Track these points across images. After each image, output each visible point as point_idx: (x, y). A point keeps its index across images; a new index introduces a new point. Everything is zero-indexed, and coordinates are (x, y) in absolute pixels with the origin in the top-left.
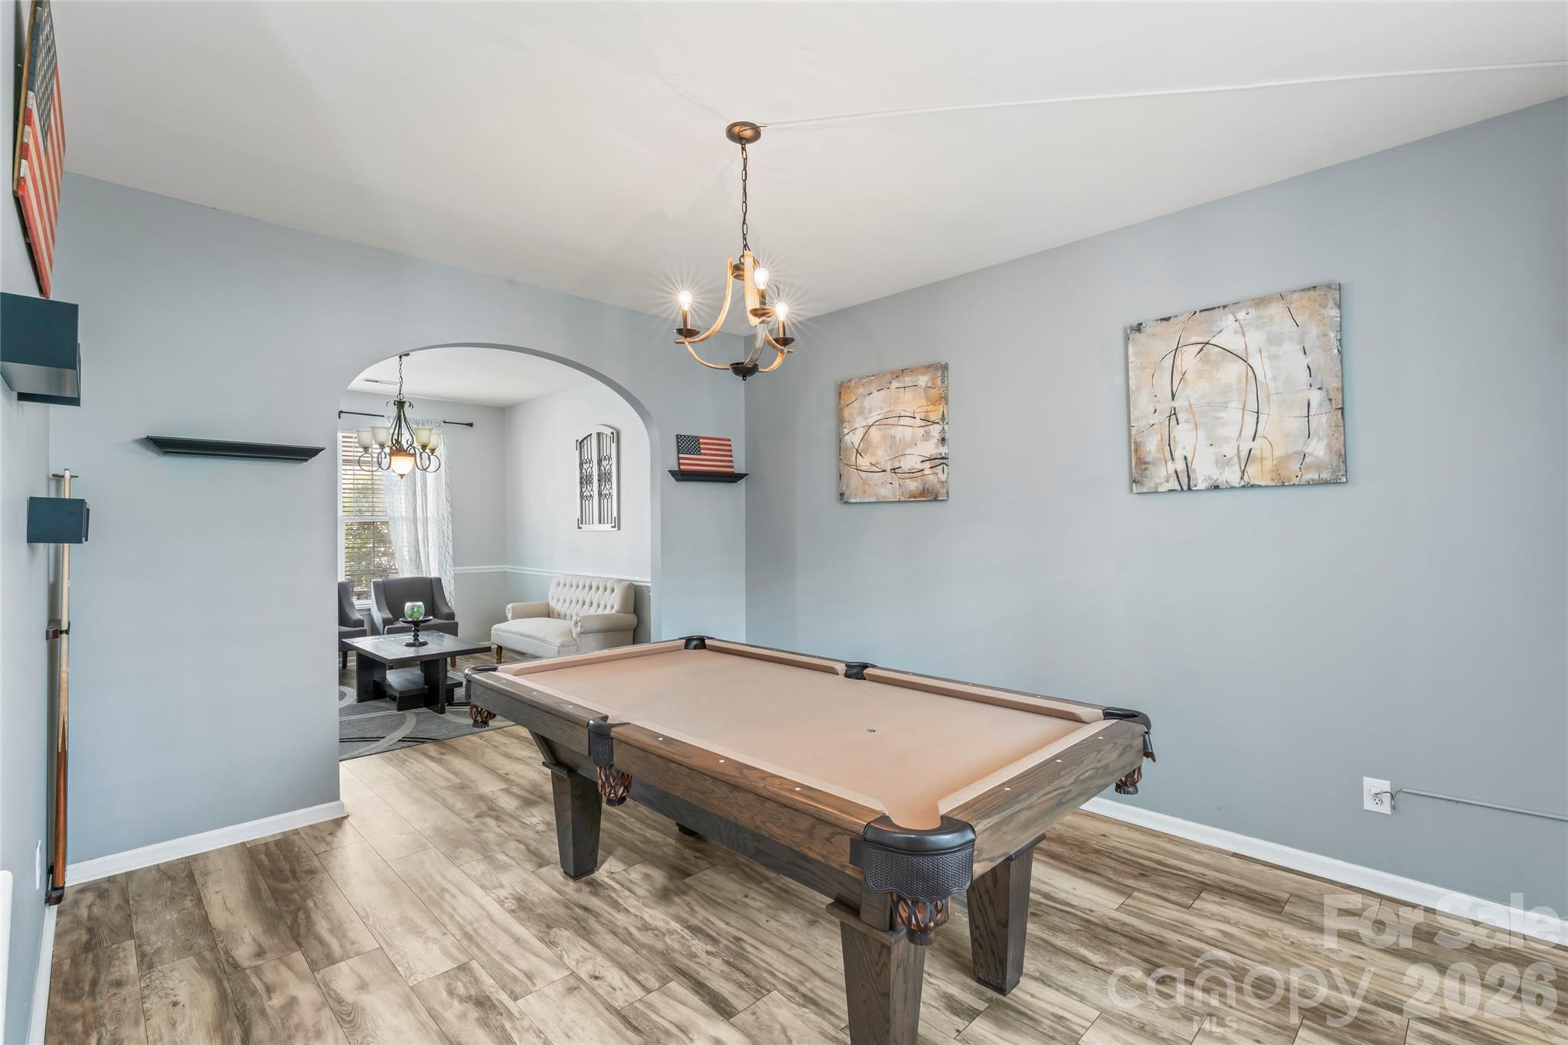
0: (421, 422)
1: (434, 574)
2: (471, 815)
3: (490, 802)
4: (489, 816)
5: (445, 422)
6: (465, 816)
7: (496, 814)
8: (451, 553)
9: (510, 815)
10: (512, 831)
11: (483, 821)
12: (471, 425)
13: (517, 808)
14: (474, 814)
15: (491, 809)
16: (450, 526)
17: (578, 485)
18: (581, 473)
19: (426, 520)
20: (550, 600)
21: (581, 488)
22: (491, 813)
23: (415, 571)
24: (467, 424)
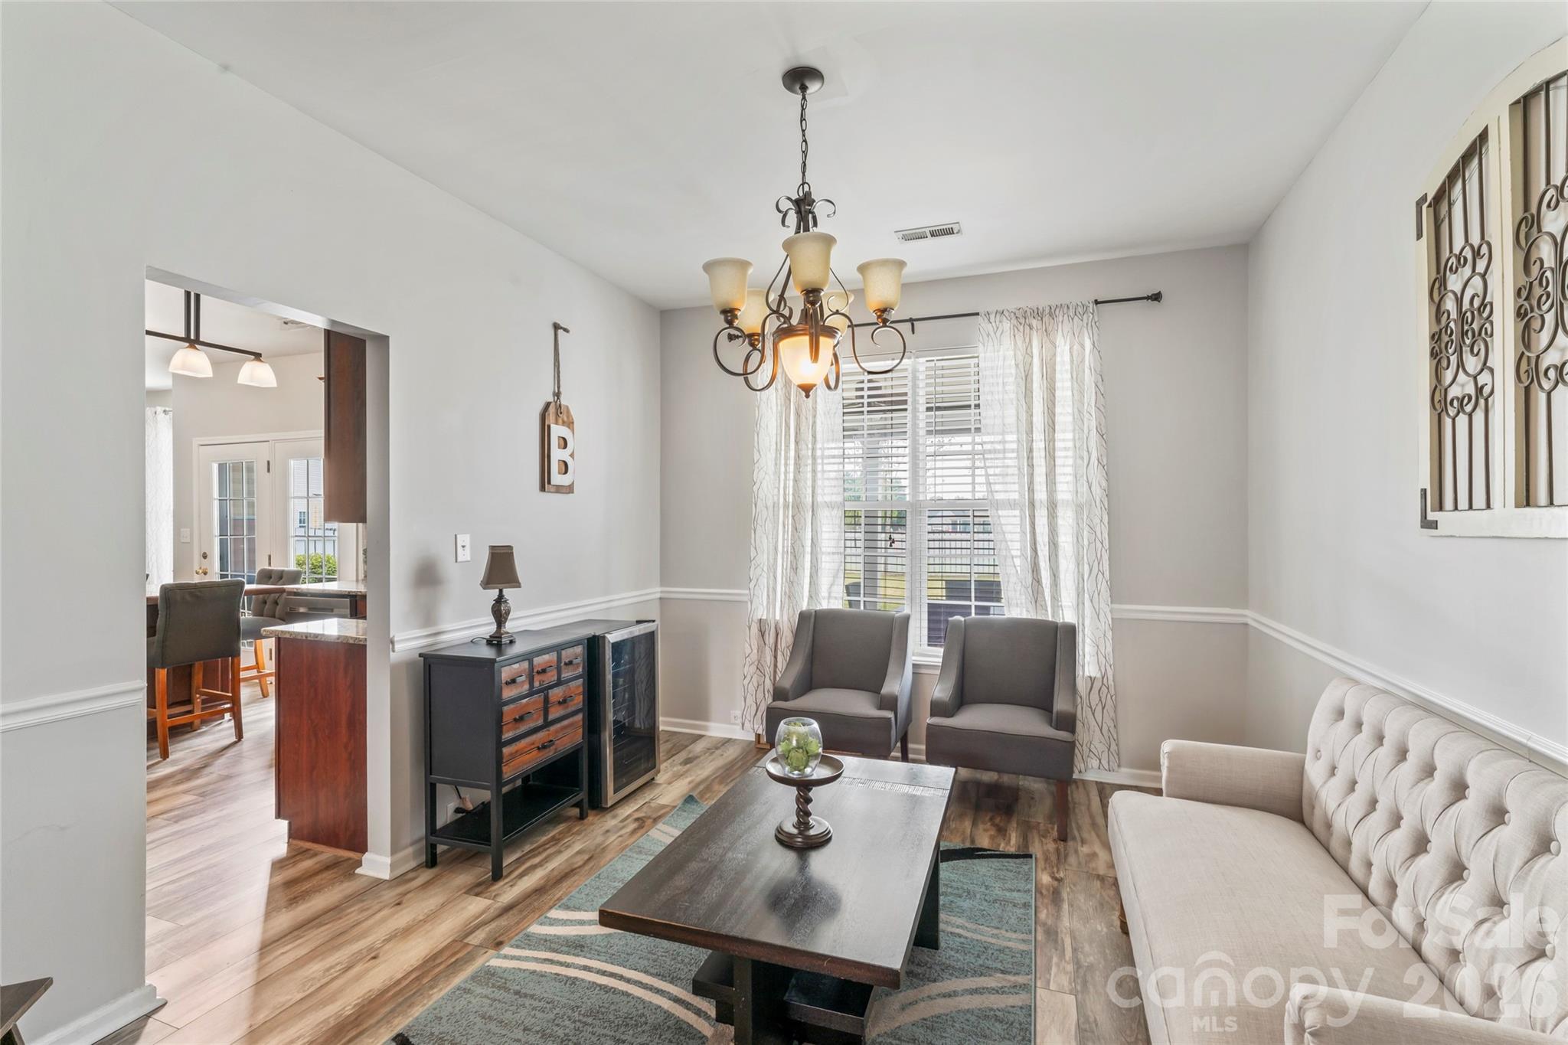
0: (1047, 310)
1: (1068, 617)
5: (1097, 302)
8: (1107, 574)
12: (1157, 297)
16: (1106, 519)
17: (1425, 365)
18: (1438, 313)
19: (1052, 506)
20: (1309, 756)
21: (1437, 374)
23: (1031, 608)
24: (1148, 298)
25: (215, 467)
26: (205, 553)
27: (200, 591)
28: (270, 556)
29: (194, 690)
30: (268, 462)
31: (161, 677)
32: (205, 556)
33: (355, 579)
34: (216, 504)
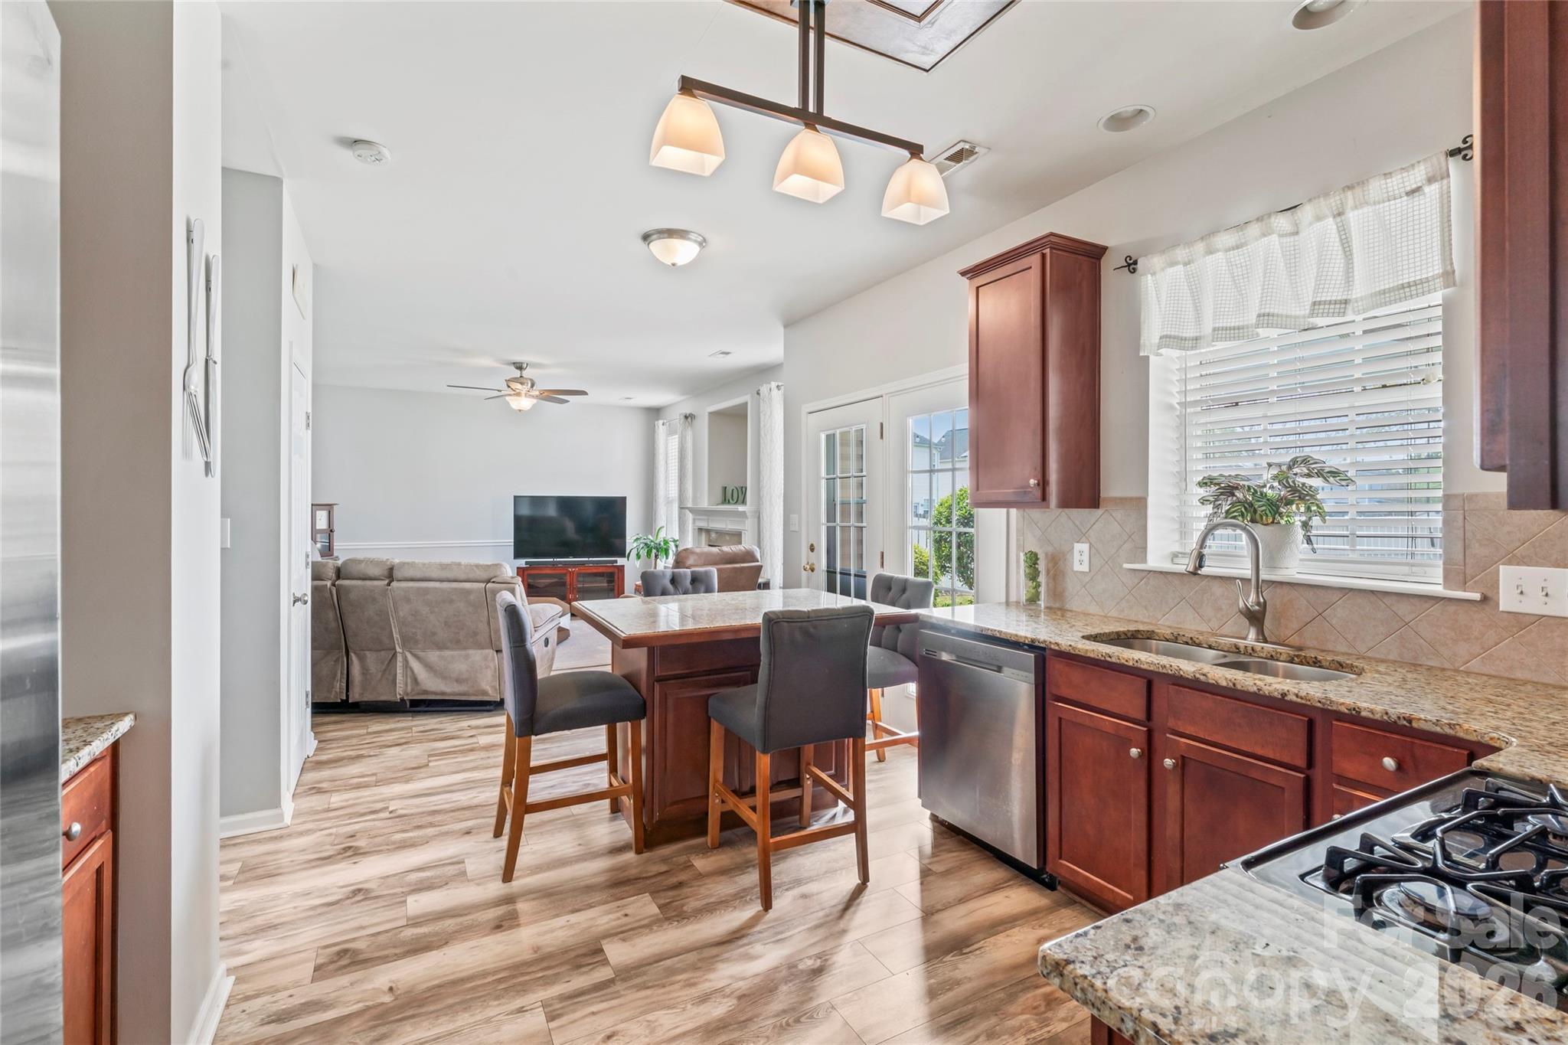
25: (823, 437)
26: (812, 545)
27: (815, 627)
28: (882, 554)
29: (803, 766)
30: (882, 425)
31: (762, 766)
32: (812, 549)
33: (1004, 600)
34: (823, 483)
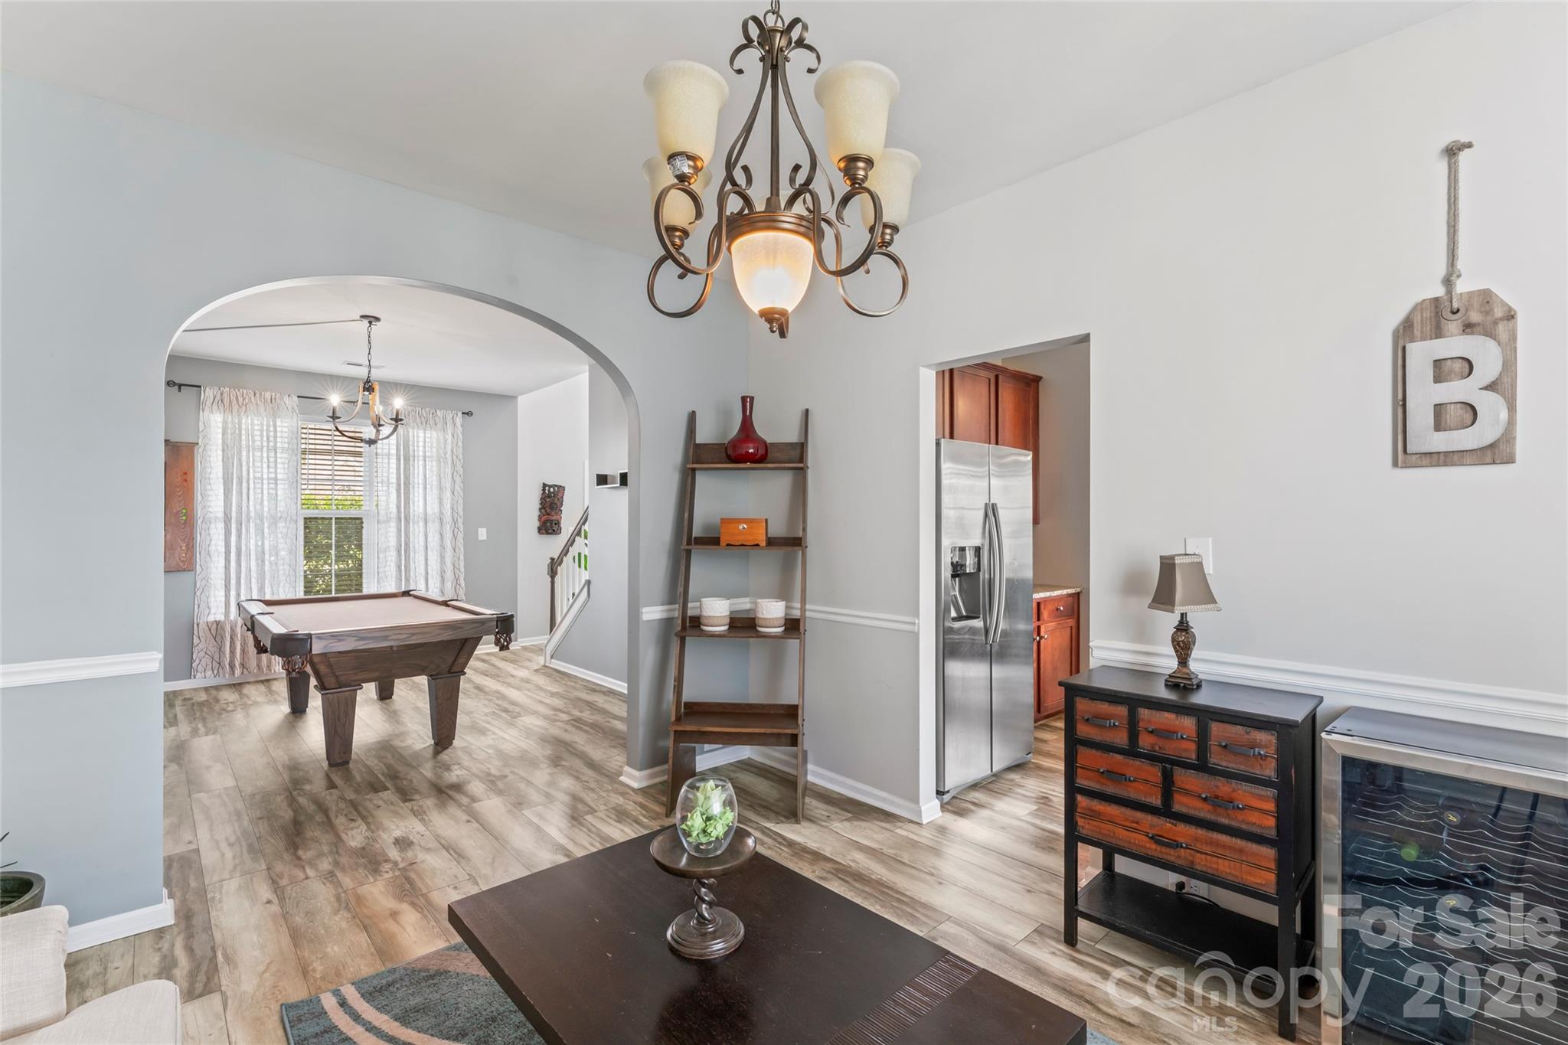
2: (511, 777)
3: (493, 788)
4: (495, 776)
6: (517, 777)
7: (490, 778)
9: (477, 776)
10: (478, 765)
11: (501, 773)
13: (469, 782)
14: (508, 778)
15: (493, 782)
22: (494, 779)
